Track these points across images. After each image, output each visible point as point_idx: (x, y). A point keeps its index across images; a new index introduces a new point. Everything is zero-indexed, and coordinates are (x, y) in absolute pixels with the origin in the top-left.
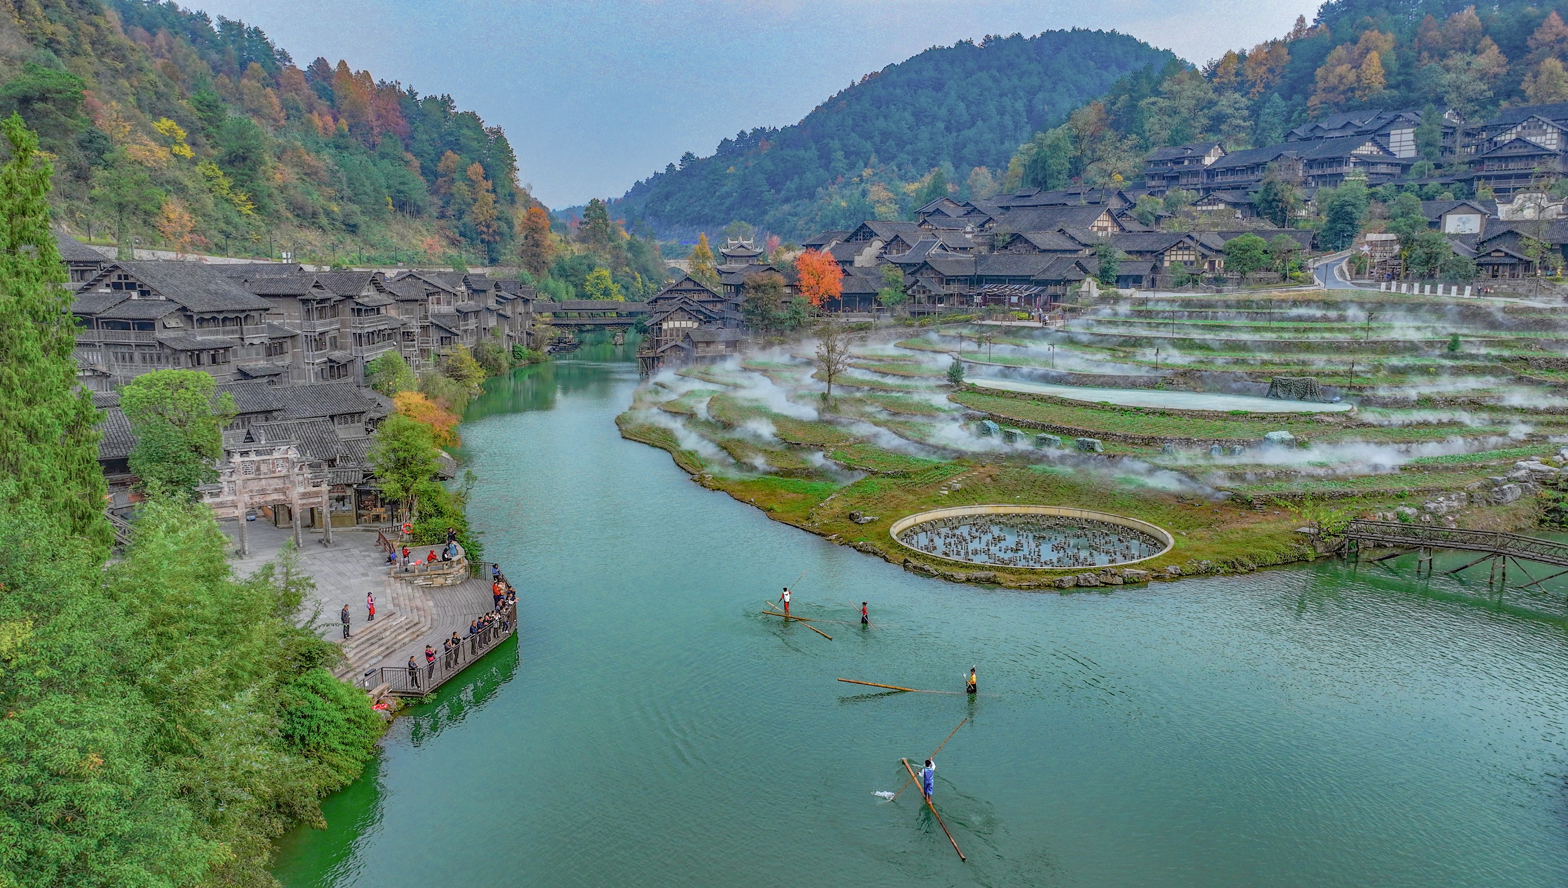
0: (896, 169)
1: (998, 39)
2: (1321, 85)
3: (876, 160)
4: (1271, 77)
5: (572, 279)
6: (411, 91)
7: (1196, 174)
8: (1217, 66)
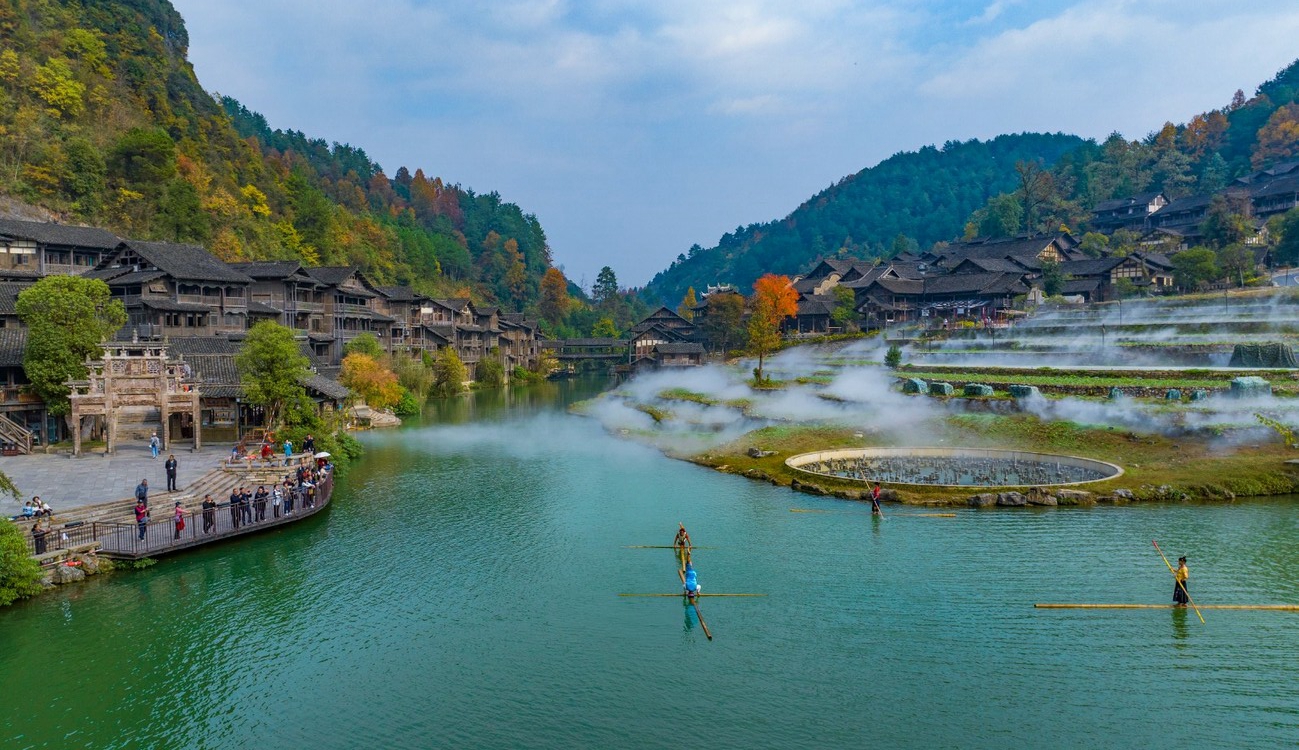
0: (868, 247)
1: (957, 144)
3: (851, 241)
4: (1211, 142)
5: (582, 327)
6: (470, 191)
7: (1140, 221)
8: (1158, 136)
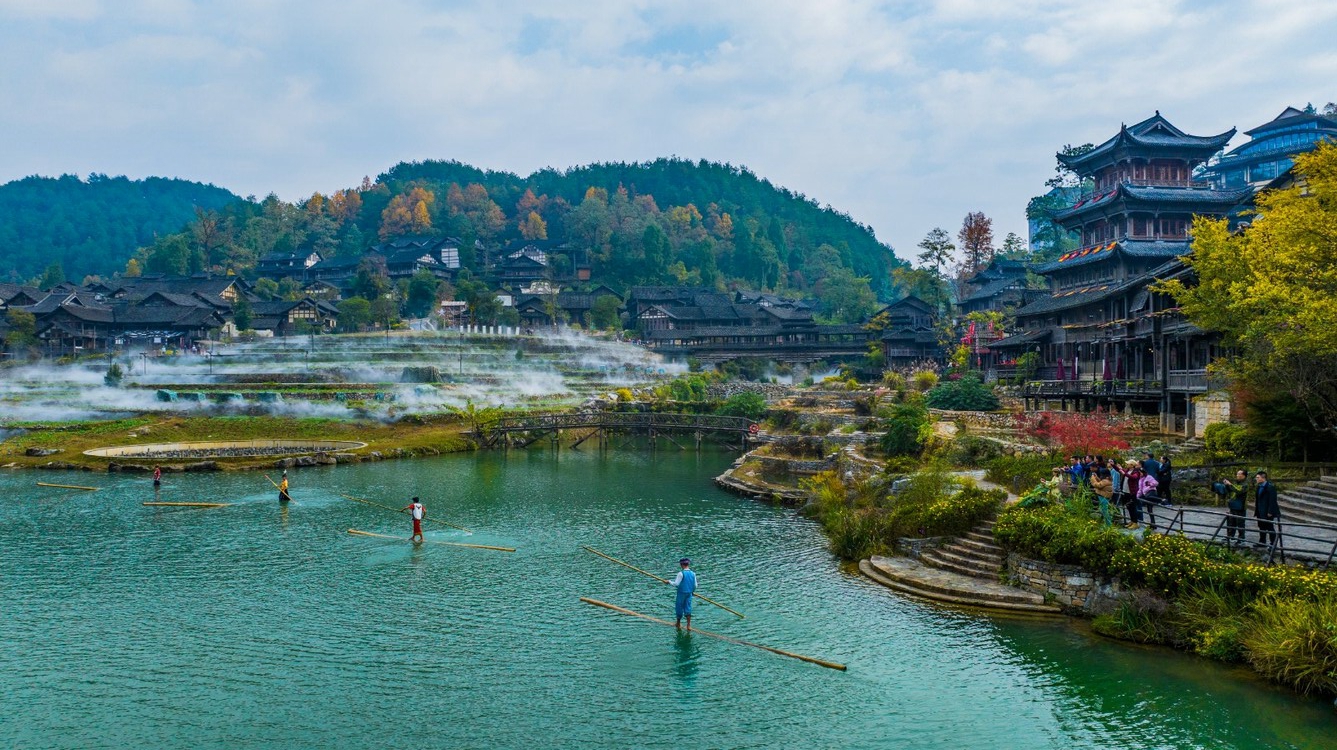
2: (387, 220)
4: (349, 214)
7: (299, 273)
8: (307, 202)
